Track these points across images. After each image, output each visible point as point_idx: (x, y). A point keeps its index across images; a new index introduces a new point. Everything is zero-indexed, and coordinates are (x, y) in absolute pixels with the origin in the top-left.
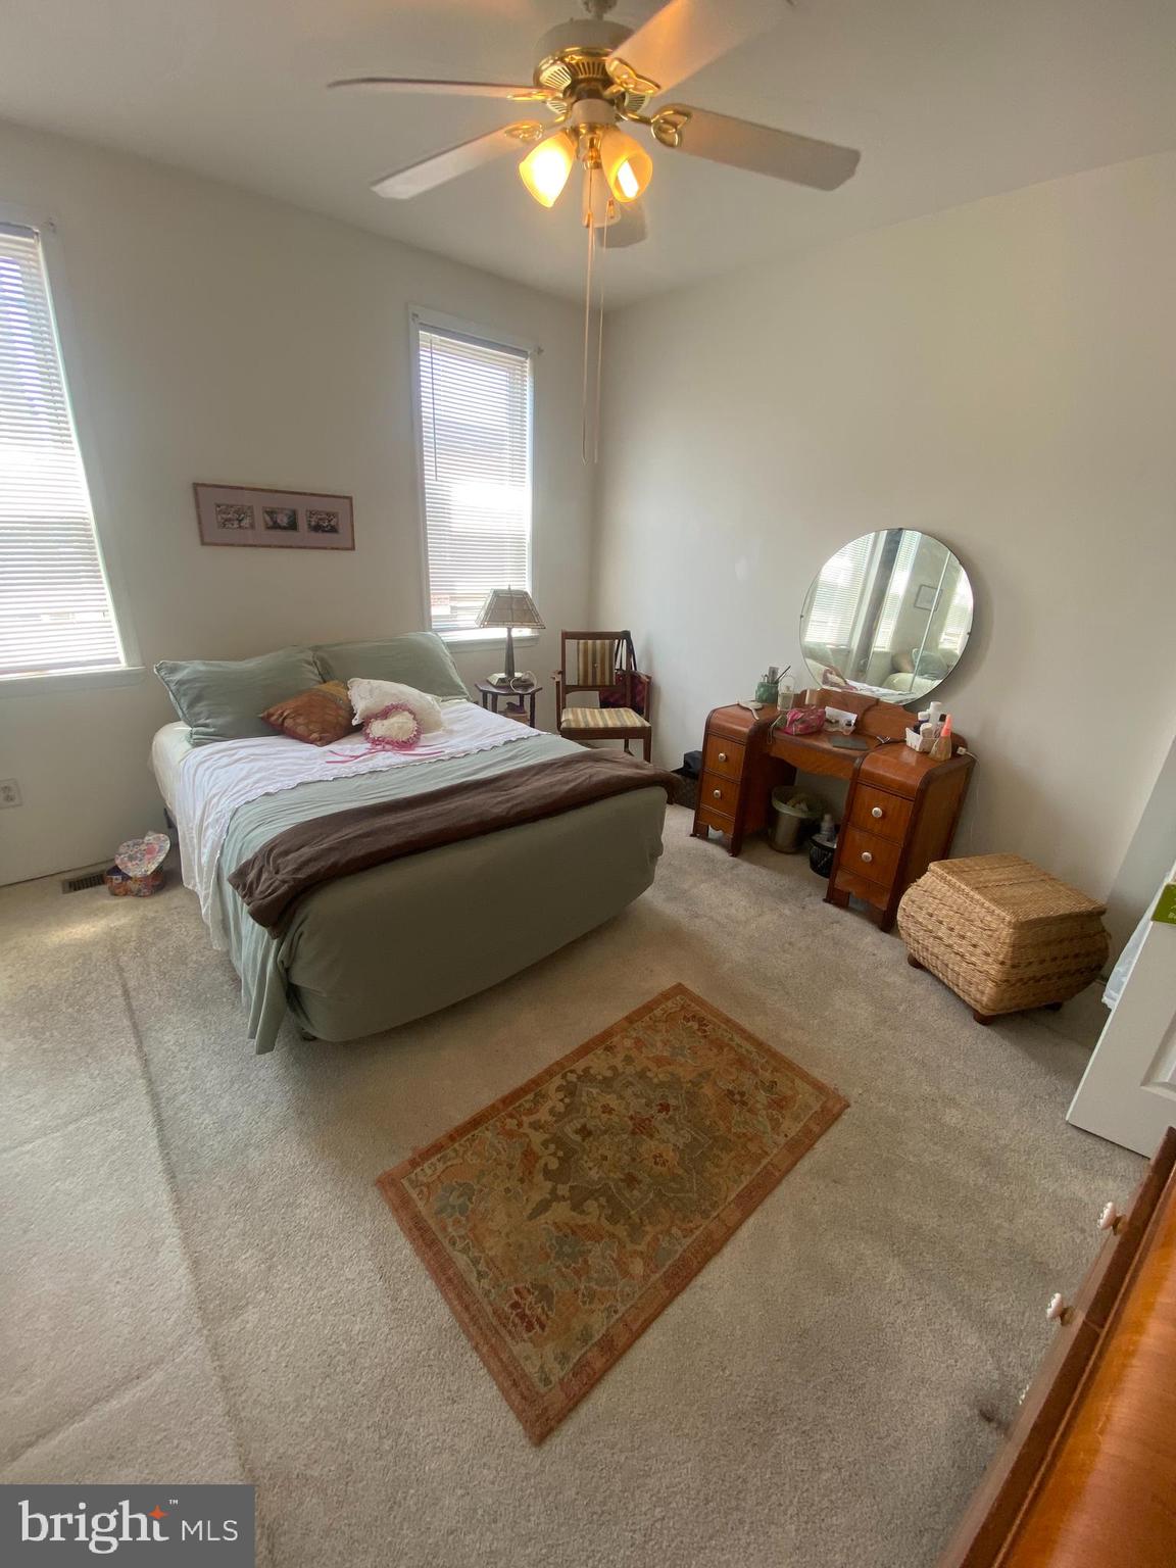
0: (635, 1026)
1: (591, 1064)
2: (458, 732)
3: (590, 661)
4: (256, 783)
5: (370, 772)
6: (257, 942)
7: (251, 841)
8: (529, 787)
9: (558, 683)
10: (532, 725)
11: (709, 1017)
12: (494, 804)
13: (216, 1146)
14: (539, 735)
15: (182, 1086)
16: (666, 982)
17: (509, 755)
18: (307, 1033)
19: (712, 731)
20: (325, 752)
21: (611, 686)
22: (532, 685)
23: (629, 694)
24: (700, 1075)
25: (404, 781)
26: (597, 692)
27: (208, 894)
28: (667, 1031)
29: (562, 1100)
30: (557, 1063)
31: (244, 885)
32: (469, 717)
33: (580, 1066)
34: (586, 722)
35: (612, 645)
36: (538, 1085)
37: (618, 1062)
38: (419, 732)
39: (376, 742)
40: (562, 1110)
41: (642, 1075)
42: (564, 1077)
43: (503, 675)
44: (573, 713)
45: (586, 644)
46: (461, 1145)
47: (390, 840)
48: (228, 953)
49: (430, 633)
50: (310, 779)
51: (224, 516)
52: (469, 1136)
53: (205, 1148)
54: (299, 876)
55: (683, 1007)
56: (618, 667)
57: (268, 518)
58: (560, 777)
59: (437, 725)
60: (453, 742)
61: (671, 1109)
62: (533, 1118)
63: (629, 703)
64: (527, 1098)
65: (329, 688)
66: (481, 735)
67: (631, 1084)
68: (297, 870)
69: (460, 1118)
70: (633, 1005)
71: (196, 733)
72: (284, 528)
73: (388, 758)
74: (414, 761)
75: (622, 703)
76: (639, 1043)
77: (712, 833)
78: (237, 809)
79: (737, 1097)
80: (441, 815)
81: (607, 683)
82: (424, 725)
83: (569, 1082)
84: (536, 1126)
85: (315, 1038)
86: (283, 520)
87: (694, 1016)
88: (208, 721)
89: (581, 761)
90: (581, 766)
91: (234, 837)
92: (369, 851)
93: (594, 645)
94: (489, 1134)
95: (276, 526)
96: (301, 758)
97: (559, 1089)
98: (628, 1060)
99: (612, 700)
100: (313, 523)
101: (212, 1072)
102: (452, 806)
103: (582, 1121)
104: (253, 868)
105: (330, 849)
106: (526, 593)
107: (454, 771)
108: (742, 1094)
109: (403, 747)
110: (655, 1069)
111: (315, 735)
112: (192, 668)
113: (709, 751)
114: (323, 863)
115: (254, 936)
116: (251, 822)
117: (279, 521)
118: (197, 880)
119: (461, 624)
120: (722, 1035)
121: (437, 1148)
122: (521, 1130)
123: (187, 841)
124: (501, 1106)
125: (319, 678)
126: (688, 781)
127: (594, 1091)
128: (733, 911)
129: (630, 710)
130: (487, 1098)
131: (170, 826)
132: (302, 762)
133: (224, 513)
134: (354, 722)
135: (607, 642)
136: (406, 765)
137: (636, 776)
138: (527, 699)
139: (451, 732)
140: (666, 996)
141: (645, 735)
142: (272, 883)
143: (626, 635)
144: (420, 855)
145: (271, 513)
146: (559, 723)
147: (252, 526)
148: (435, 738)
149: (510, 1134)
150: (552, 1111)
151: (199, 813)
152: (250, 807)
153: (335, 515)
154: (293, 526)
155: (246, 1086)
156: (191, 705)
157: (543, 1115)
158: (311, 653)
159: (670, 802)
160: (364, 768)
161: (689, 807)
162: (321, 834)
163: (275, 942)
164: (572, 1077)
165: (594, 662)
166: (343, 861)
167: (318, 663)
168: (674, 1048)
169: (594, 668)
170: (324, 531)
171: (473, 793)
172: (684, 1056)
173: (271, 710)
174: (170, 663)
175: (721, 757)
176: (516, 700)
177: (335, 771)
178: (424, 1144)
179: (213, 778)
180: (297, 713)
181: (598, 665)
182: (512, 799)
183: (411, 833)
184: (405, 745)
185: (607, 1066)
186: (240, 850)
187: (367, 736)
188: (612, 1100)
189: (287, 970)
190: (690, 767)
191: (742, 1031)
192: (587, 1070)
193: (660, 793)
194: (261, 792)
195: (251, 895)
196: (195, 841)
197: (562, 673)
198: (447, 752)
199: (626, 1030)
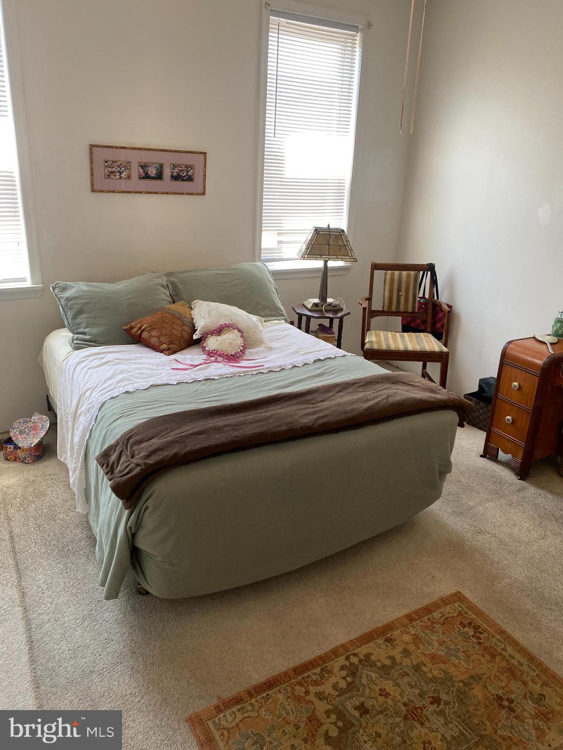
0: (414, 623)
1: (372, 651)
2: (276, 349)
3: (396, 288)
4: (119, 382)
5: (205, 379)
6: (112, 511)
7: (114, 429)
8: (333, 403)
9: (364, 309)
10: (339, 346)
11: (485, 626)
12: (301, 414)
13: (69, 669)
14: (345, 356)
15: (47, 617)
16: (445, 588)
17: (319, 371)
18: (143, 588)
19: (506, 359)
20: (172, 360)
21: (413, 312)
22: (342, 310)
23: (429, 320)
24: (472, 677)
25: (231, 389)
26: (401, 317)
27: (77, 467)
28: (444, 633)
29: (344, 678)
30: (343, 646)
31: (108, 465)
32: (286, 336)
33: (363, 651)
34: (388, 345)
35: (416, 276)
36: (324, 662)
37: (397, 653)
38: (245, 347)
39: (211, 354)
40: (345, 687)
41: (417, 668)
42: (348, 658)
43: (317, 301)
44: (376, 335)
45: (392, 275)
46: (256, 701)
47: (218, 439)
48: (87, 516)
49: (259, 263)
50: (160, 382)
51: (110, 170)
52: (264, 695)
53: (61, 668)
54: (150, 462)
55: (460, 613)
56: (421, 295)
57: (141, 170)
58: (360, 395)
59: (258, 343)
60: (271, 357)
61: (442, 702)
62: (320, 689)
63: (429, 329)
64: (315, 671)
65: (178, 307)
66: (295, 352)
67: (407, 674)
68: (148, 456)
69: (258, 678)
70: (413, 606)
71: (77, 339)
72: (153, 178)
73: (220, 368)
74: (240, 372)
75: (422, 328)
76: (417, 640)
77: (502, 455)
78: (105, 402)
79: (506, 703)
80: (259, 421)
81: (410, 310)
82: (249, 342)
83: (351, 664)
84: (320, 696)
85: (147, 593)
86: (152, 171)
87: (470, 623)
88: (86, 330)
89: (381, 382)
90: (380, 387)
91: (101, 425)
92: (203, 445)
93: (400, 276)
94: (280, 696)
95: (147, 177)
96: (153, 364)
97: (343, 668)
98: (406, 653)
99: (413, 325)
100: (175, 174)
101: (70, 609)
102: (268, 414)
103: (362, 699)
104: (114, 452)
105: (174, 442)
106: (343, 231)
107: (271, 384)
108: (511, 701)
109: (233, 359)
110: (429, 665)
111: (164, 346)
112: (78, 288)
113: (502, 378)
114: (167, 453)
115: (110, 505)
116: (115, 413)
117: (149, 173)
118: (69, 453)
119: (285, 256)
120: (496, 644)
121: (237, 700)
122: (308, 698)
123: (64, 423)
124: (292, 674)
125: (170, 299)
126: (482, 404)
127: (374, 675)
128: (516, 531)
129: (430, 335)
130: (280, 665)
131: (50, 410)
132: (154, 367)
133: (110, 167)
134: (195, 337)
135: (412, 273)
136: (233, 376)
137: (432, 399)
138: (336, 323)
139: (270, 349)
140: (445, 601)
141: (443, 359)
142: (130, 465)
143: (431, 268)
144: (242, 453)
145: (143, 166)
146: (363, 344)
147: (129, 177)
148: (257, 353)
149: (298, 699)
150: (335, 686)
151: (75, 403)
152: (113, 402)
153: (192, 167)
154: (159, 176)
155: (93, 624)
156: (74, 317)
157: (327, 688)
158: (165, 278)
159: (461, 425)
160: (200, 375)
161: (481, 429)
162: (167, 429)
163: (126, 512)
164: (354, 660)
165: (399, 290)
166: (183, 452)
167: (170, 286)
168: (449, 649)
169: (399, 296)
170: (183, 180)
171: (287, 403)
172: (459, 658)
173: (133, 324)
174: (62, 283)
175: (515, 386)
176: (326, 323)
177: (179, 377)
178: (227, 695)
179: (87, 375)
180: (152, 327)
181: (403, 293)
182: (318, 412)
183: (235, 434)
184: (233, 358)
185: (386, 655)
186: (105, 435)
187: (204, 348)
188: (389, 686)
189: (133, 535)
190: (484, 391)
191: (515, 643)
192: (368, 656)
193: (452, 416)
194: (122, 390)
195: (112, 473)
196: (70, 424)
197: (369, 299)
198: (266, 366)
199: (406, 626)
